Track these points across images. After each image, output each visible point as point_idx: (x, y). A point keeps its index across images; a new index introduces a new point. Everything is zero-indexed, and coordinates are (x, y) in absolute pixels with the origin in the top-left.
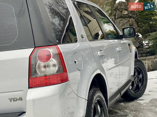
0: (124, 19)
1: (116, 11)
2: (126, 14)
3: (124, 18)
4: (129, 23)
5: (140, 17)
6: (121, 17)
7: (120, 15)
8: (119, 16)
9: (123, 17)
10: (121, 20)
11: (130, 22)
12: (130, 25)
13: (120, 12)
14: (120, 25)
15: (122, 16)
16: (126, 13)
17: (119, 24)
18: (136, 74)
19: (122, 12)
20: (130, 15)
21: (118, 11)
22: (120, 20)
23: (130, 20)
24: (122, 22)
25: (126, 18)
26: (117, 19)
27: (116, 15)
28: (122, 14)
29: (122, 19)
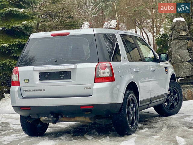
0: (181, 41)
1: (173, 31)
2: (183, 35)
4: (187, 46)
6: (178, 38)
7: (177, 36)
8: (176, 38)
9: (181, 38)
10: (178, 42)
11: (189, 45)
12: (187, 48)
13: (177, 33)
14: (176, 48)
15: (179, 37)
16: (184, 33)
17: (176, 46)
18: (172, 94)
19: (179, 33)
20: (189, 36)
21: (174, 31)
22: (176, 41)
23: (189, 42)
24: (179, 44)
25: (184, 40)
26: (173, 40)
27: (172, 35)
28: (180, 35)
29: (179, 40)
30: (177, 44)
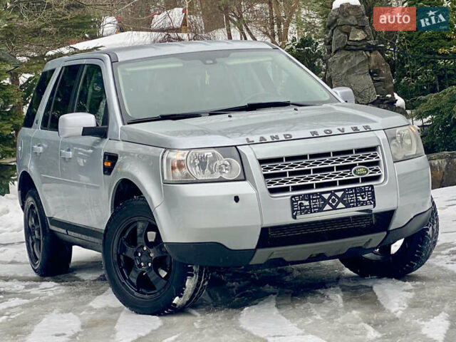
0: (354, 53)
1: (333, 31)
2: (358, 39)
3: (355, 50)
4: (369, 66)
5: (409, 47)
6: (346, 48)
7: (344, 42)
8: (341, 46)
9: (353, 47)
10: (347, 58)
11: (373, 63)
12: (370, 70)
13: (342, 34)
14: (343, 72)
15: (347, 45)
16: (360, 35)
17: (341, 68)
19: (348, 34)
20: (372, 42)
21: (337, 31)
22: (343, 56)
23: (373, 56)
24: (350, 61)
25: (361, 51)
26: (335, 52)
27: (331, 41)
28: (350, 39)
29: (349, 52)
30: (345, 62)
